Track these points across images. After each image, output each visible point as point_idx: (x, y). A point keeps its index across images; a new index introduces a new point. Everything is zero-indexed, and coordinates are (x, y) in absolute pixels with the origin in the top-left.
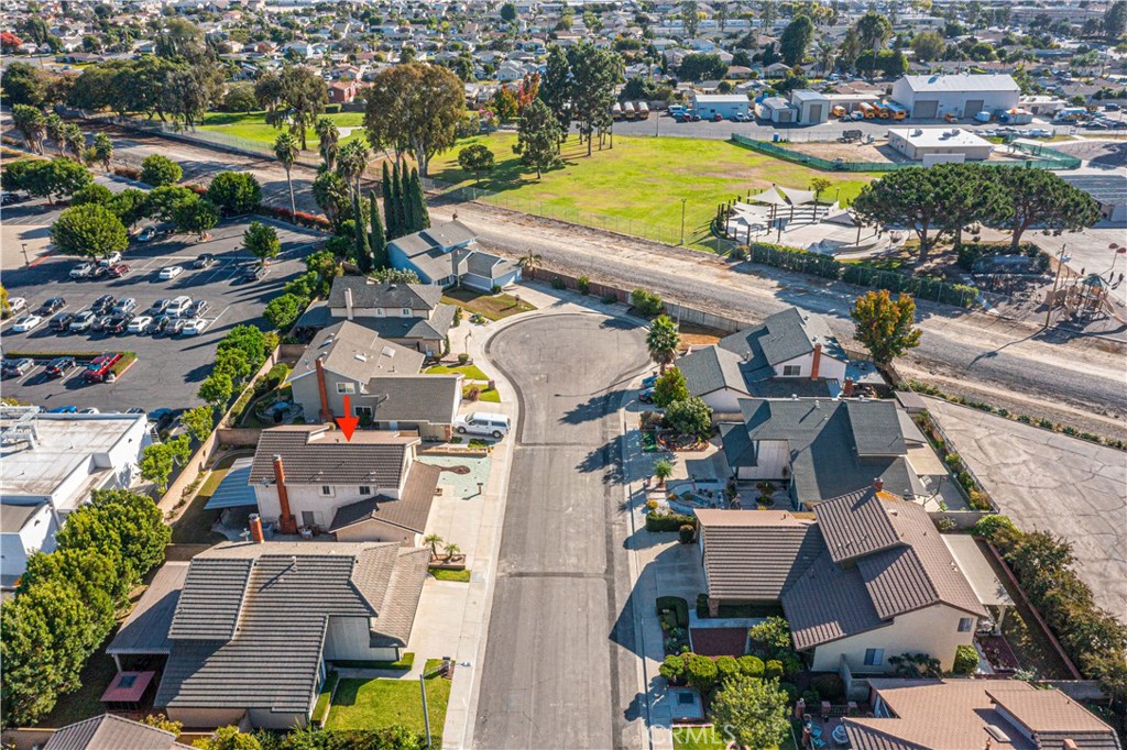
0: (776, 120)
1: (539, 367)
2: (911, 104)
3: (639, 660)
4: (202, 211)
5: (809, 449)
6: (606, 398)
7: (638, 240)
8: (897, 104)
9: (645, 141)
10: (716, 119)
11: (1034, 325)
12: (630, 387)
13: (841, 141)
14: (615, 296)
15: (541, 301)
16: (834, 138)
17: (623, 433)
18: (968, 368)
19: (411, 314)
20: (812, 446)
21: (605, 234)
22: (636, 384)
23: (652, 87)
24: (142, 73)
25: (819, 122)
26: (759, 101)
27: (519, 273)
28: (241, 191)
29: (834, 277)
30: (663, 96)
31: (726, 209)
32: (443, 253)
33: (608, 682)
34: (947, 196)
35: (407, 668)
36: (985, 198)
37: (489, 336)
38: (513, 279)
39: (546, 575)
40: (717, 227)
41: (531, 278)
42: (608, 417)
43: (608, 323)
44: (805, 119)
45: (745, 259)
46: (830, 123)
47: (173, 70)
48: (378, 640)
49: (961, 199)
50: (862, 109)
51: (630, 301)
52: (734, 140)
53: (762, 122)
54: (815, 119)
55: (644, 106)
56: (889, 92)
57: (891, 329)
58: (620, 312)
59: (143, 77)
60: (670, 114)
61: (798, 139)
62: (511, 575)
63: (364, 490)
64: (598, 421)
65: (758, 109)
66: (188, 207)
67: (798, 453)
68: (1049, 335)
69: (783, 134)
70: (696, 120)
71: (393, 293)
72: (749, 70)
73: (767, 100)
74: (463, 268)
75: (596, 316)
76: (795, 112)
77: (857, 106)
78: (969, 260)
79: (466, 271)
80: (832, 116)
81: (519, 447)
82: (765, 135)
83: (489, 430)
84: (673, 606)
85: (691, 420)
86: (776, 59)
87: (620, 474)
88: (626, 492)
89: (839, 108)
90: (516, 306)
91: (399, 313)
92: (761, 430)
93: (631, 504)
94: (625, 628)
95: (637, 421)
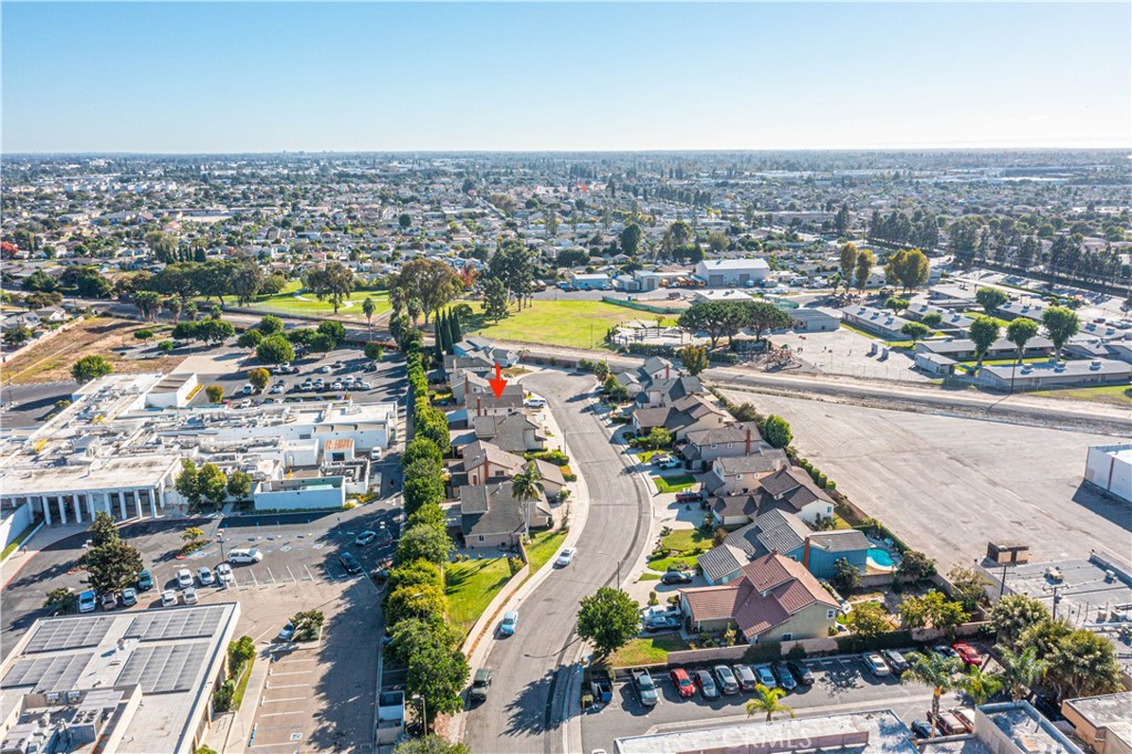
0: (626, 287)
1: (546, 388)
2: (707, 277)
3: (621, 446)
5: (668, 395)
6: (581, 395)
7: (568, 348)
8: (700, 278)
9: (549, 303)
10: (589, 289)
11: (763, 368)
12: (590, 392)
13: (668, 299)
14: (568, 365)
15: (536, 370)
16: (664, 297)
17: (593, 403)
18: (732, 380)
19: (483, 369)
20: (669, 393)
21: (548, 346)
22: (592, 390)
23: (544, 271)
25: (653, 289)
26: (614, 278)
27: (518, 359)
29: (672, 356)
30: (552, 276)
31: (611, 331)
32: (479, 350)
33: (611, 449)
34: (719, 313)
35: (546, 450)
37: (516, 381)
38: (517, 361)
39: (580, 434)
40: (608, 339)
41: (524, 360)
42: (584, 400)
43: (570, 375)
44: (645, 287)
45: (627, 351)
46: (660, 289)
48: (539, 439)
50: (679, 281)
51: (578, 366)
52: (605, 300)
53: (618, 290)
54: (651, 288)
55: (542, 283)
56: (694, 271)
57: (696, 359)
58: (575, 371)
60: (558, 287)
61: (642, 298)
63: (510, 410)
64: (580, 401)
65: (615, 283)
67: (664, 395)
68: (768, 371)
69: (633, 296)
70: (577, 290)
72: (602, 259)
73: (620, 277)
75: (563, 373)
76: (638, 284)
77: (675, 279)
78: (734, 346)
80: (661, 286)
82: (624, 297)
83: (537, 404)
84: (629, 434)
85: (621, 391)
86: (619, 252)
87: (597, 413)
88: (601, 417)
89: (665, 281)
90: (522, 371)
91: (478, 369)
92: (650, 388)
93: (604, 419)
94: (613, 441)
95: (597, 400)
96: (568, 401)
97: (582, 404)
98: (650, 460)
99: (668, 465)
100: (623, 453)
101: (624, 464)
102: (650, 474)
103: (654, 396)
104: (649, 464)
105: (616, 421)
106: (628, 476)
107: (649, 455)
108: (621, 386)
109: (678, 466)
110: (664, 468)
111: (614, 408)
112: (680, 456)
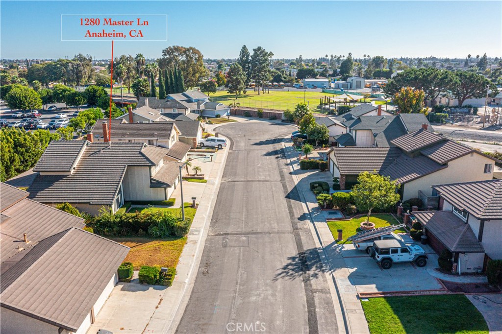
1: (240, 133)
3: (304, 205)
4: (79, 95)
5: (383, 133)
6: (274, 140)
9: (283, 92)
10: (315, 88)
11: (479, 126)
12: (286, 137)
13: (371, 92)
14: (275, 116)
15: (240, 120)
16: (368, 91)
17: (284, 148)
18: (451, 134)
19: (177, 111)
20: (384, 132)
22: (289, 136)
23: (285, 78)
24: (58, 64)
25: (360, 88)
26: (333, 83)
27: (229, 111)
28: (98, 93)
30: (290, 81)
31: (324, 102)
32: (192, 102)
33: (287, 210)
35: (171, 204)
36: (447, 75)
37: (215, 127)
38: (226, 114)
39: (248, 181)
40: (320, 107)
41: (234, 113)
42: (276, 144)
43: (272, 124)
44: (354, 85)
45: (335, 114)
46: (365, 89)
47: (71, 63)
49: (436, 76)
50: (379, 84)
52: (324, 92)
53: (334, 88)
54: (358, 87)
57: (413, 102)
58: (280, 122)
59: (58, 66)
60: (294, 87)
61: (352, 91)
62: (229, 182)
63: (151, 143)
64: (271, 145)
65: (333, 85)
66: (73, 94)
67: (377, 134)
68: (486, 129)
70: (306, 88)
71: (168, 103)
74: (202, 107)
75: (267, 123)
76: (349, 84)
77: (376, 83)
79: (204, 108)
80: (366, 87)
81: (231, 151)
83: (215, 144)
84: (320, 184)
85: (320, 132)
86: (338, 75)
87: (284, 157)
88: (288, 161)
89: (368, 84)
90: (228, 120)
91: (171, 111)
92: (357, 126)
93: (291, 164)
94: (294, 195)
95: (291, 144)
96: (256, 144)
97: (270, 148)
98: (352, 239)
99: (395, 258)
100: (303, 218)
101: (299, 244)
102: (354, 279)
103: (362, 137)
104: (349, 247)
105: (306, 166)
106: (299, 280)
107: (351, 226)
108: (319, 126)
109: (420, 261)
110: (387, 264)
111: (307, 151)
112: (421, 235)
